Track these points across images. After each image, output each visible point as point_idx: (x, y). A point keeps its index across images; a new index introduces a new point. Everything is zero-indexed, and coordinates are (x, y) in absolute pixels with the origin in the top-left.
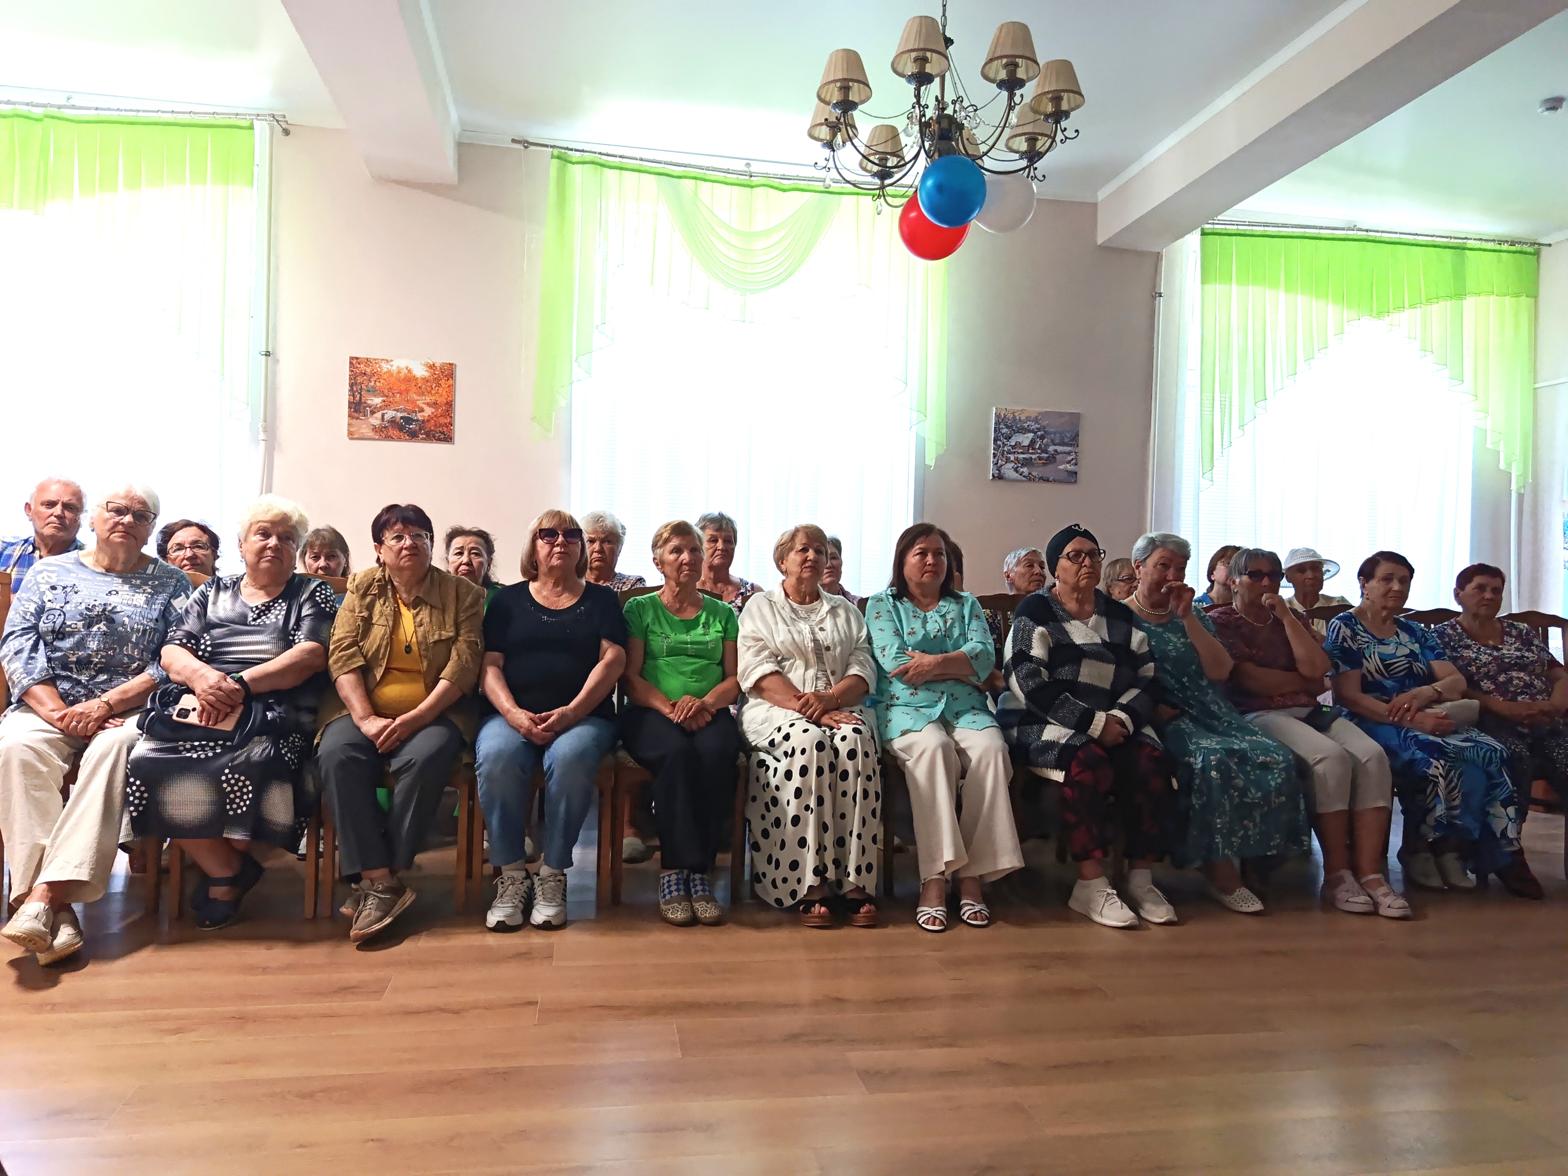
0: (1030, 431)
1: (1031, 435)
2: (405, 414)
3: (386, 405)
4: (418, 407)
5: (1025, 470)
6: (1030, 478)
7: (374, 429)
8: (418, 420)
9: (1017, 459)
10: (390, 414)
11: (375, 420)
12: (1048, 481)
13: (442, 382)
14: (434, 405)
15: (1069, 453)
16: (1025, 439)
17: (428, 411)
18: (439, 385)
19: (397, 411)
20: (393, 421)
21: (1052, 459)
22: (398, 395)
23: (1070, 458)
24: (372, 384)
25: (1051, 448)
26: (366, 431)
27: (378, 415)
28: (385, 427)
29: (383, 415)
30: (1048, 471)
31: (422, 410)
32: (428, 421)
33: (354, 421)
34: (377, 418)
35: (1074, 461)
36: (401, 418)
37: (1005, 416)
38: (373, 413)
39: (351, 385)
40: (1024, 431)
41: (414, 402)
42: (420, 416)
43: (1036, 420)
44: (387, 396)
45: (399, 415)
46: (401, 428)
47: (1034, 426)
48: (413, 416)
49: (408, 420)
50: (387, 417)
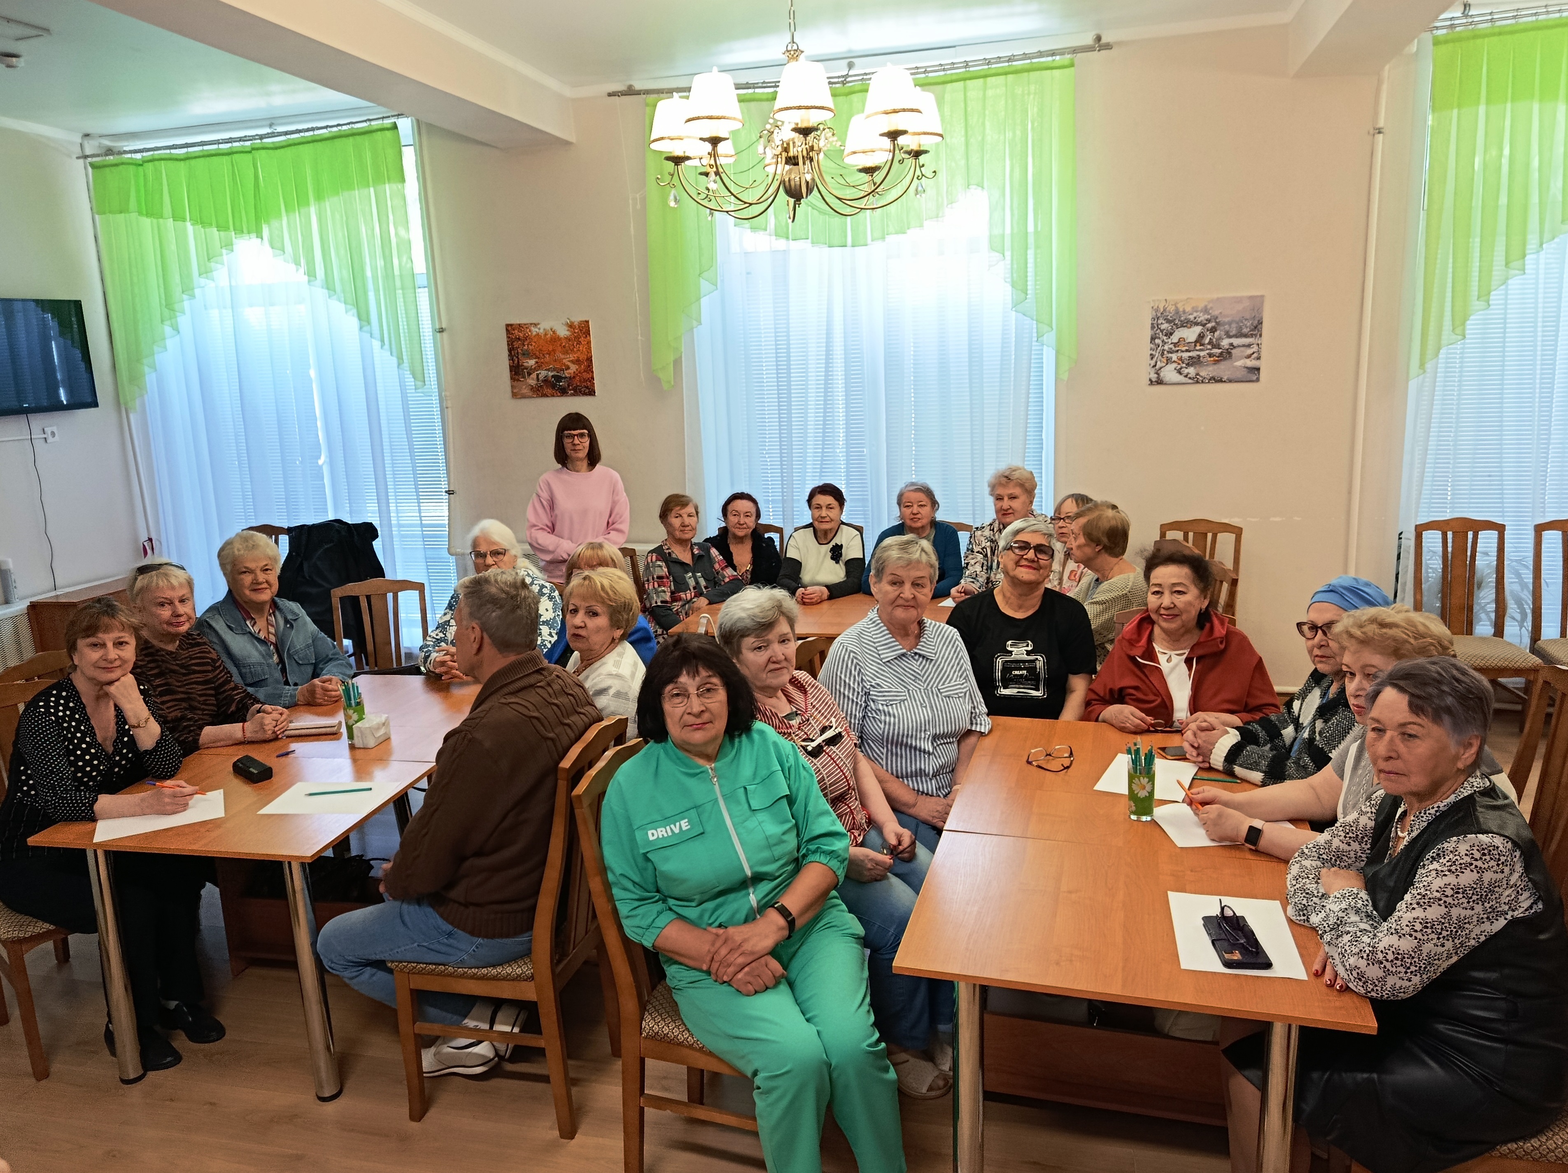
0: (1197, 324)
1: (1198, 329)
2: (555, 373)
3: (539, 366)
4: (565, 365)
5: (1192, 371)
6: (1197, 380)
7: (532, 388)
8: (566, 377)
9: (1181, 359)
10: (543, 373)
11: (532, 381)
12: (1221, 381)
13: (582, 339)
14: (577, 362)
15: (1249, 346)
16: (1191, 334)
17: (573, 368)
18: (579, 343)
19: (548, 370)
20: (546, 381)
21: (1226, 355)
22: (547, 356)
23: (1250, 351)
24: (526, 347)
25: (1225, 343)
26: (526, 391)
27: (534, 376)
28: (541, 387)
29: (538, 375)
30: (1223, 369)
31: (568, 368)
32: (574, 377)
33: (515, 383)
34: (533, 379)
35: (1255, 355)
36: (553, 376)
37: (1165, 310)
38: (529, 374)
39: (510, 351)
40: (1188, 324)
41: (560, 361)
42: (567, 374)
43: (1206, 311)
44: (539, 358)
45: (551, 374)
46: (553, 386)
47: (1202, 318)
48: (561, 374)
49: (558, 378)
50: (541, 377)
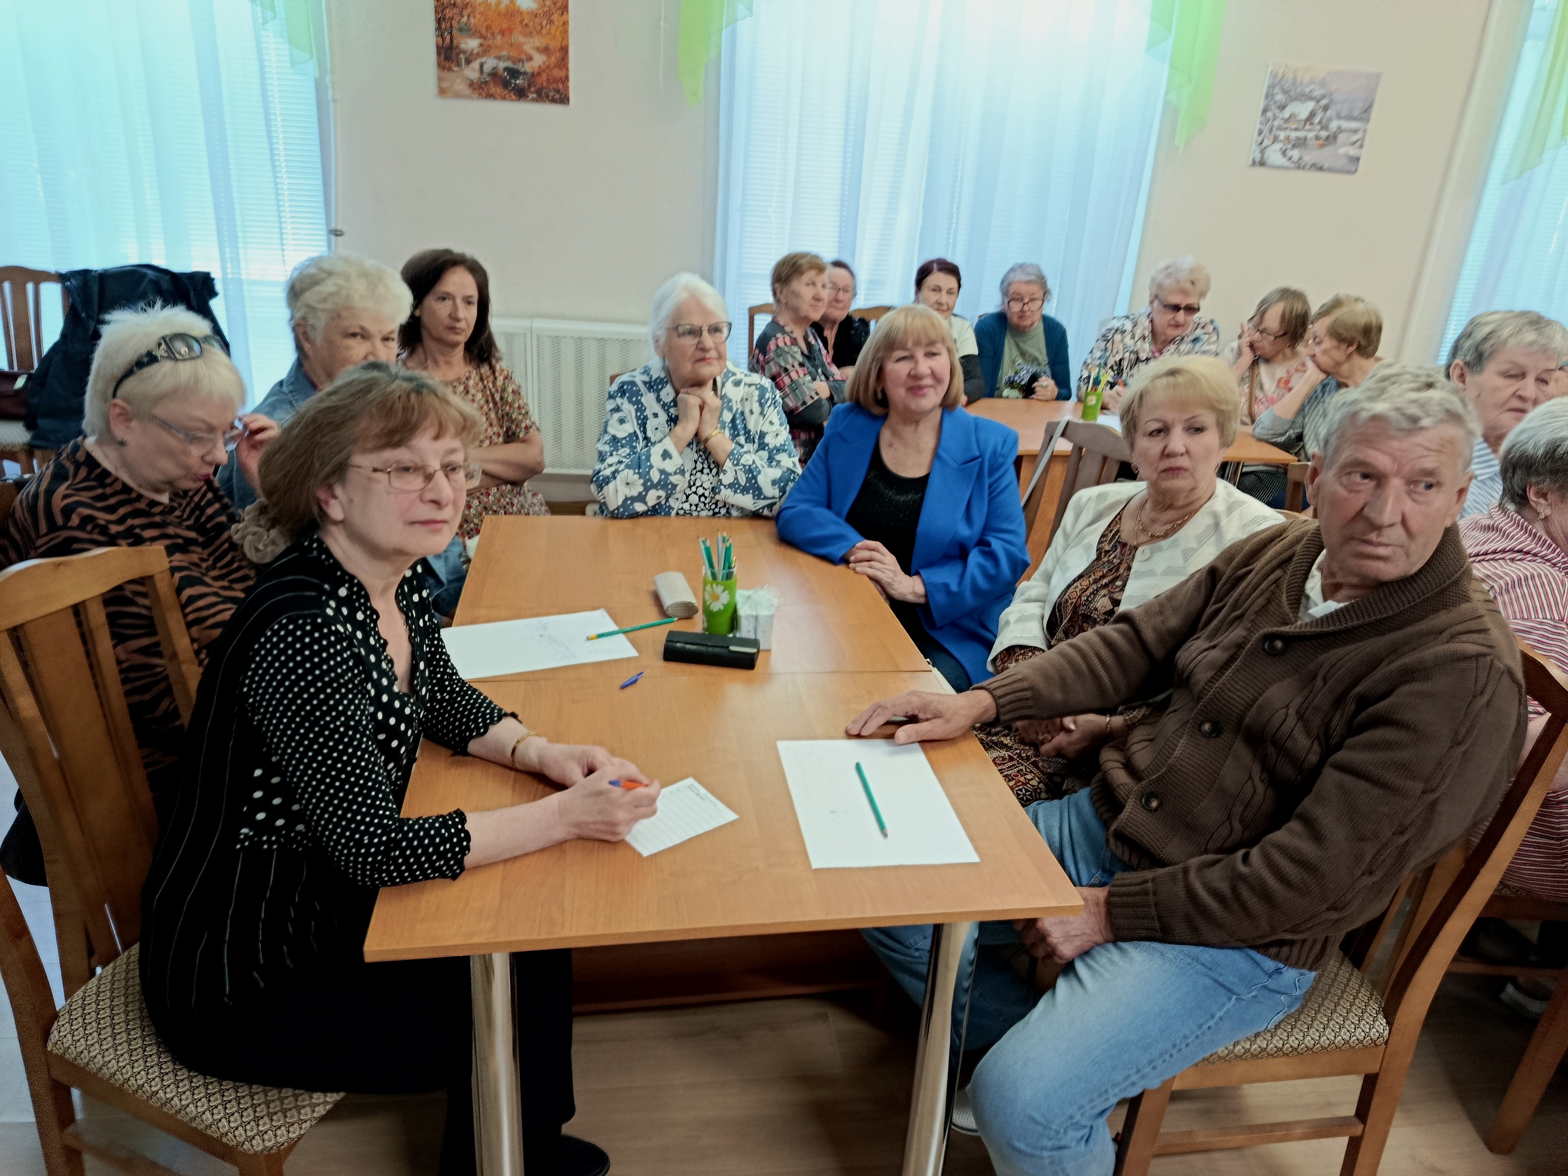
0: (1311, 98)
1: (1311, 105)
2: (509, 64)
3: (485, 50)
4: (526, 53)
5: (1295, 154)
6: (1299, 166)
7: (471, 84)
8: (525, 73)
9: (1288, 138)
10: (490, 63)
11: (472, 72)
12: (1321, 169)
13: (555, 17)
14: (546, 50)
15: (1356, 131)
16: (1303, 110)
17: (539, 60)
18: (551, 22)
19: (499, 58)
20: (494, 74)
21: (1331, 139)
22: (499, 37)
23: (1355, 138)
24: (465, 19)
25: (1334, 125)
26: (461, 86)
27: (476, 65)
28: (486, 83)
29: (482, 65)
30: (1325, 156)
31: (530, 58)
32: (539, 74)
33: (445, 74)
34: (473, 70)
35: (1359, 143)
36: (506, 69)
37: (1283, 77)
38: (468, 62)
39: (439, 21)
40: (1304, 97)
41: (519, 47)
42: (528, 67)
43: (1323, 83)
44: (485, 38)
45: (502, 65)
46: (506, 84)
47: (1318, 93)
48: (519, 67)
49: (514, 73)
50: (487, 68)
